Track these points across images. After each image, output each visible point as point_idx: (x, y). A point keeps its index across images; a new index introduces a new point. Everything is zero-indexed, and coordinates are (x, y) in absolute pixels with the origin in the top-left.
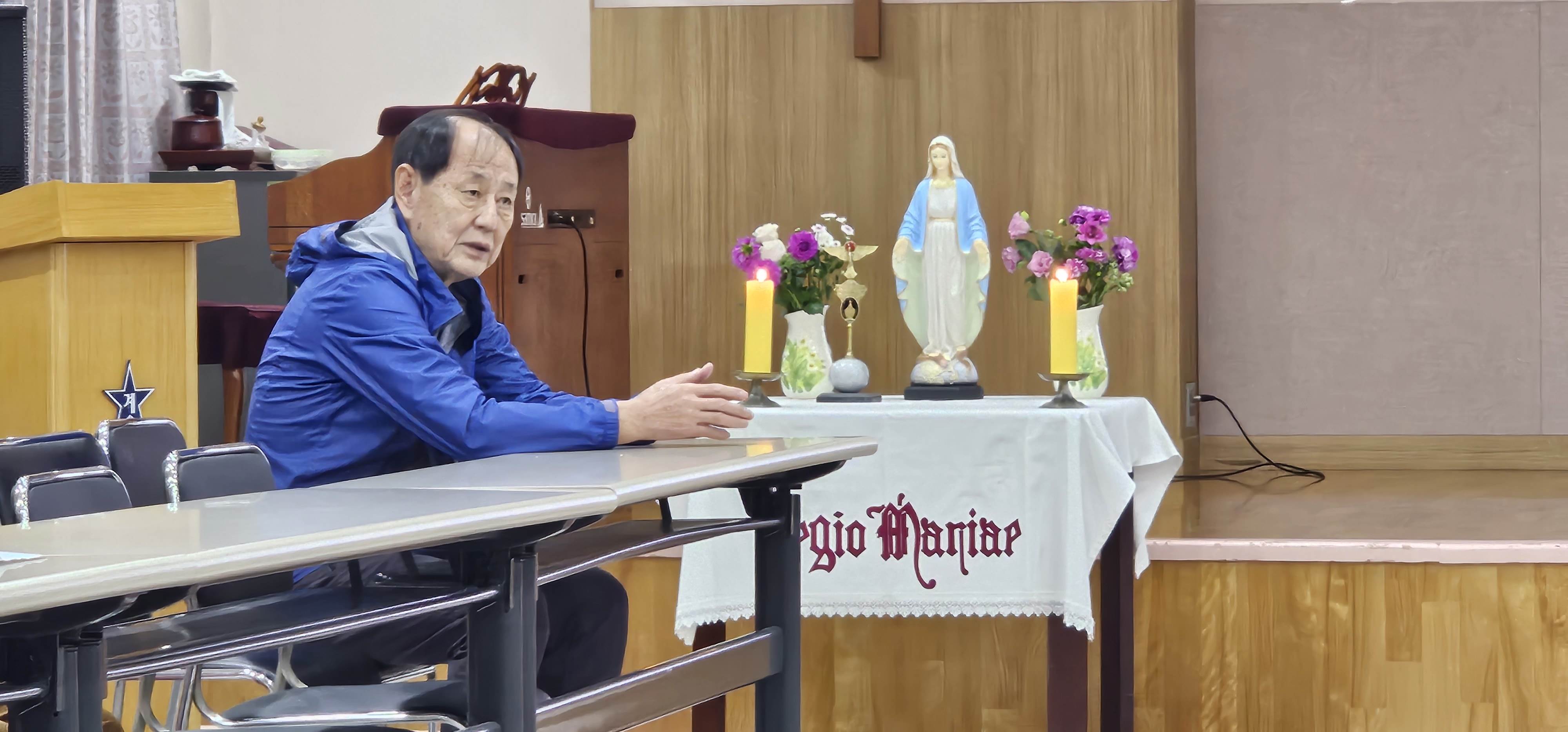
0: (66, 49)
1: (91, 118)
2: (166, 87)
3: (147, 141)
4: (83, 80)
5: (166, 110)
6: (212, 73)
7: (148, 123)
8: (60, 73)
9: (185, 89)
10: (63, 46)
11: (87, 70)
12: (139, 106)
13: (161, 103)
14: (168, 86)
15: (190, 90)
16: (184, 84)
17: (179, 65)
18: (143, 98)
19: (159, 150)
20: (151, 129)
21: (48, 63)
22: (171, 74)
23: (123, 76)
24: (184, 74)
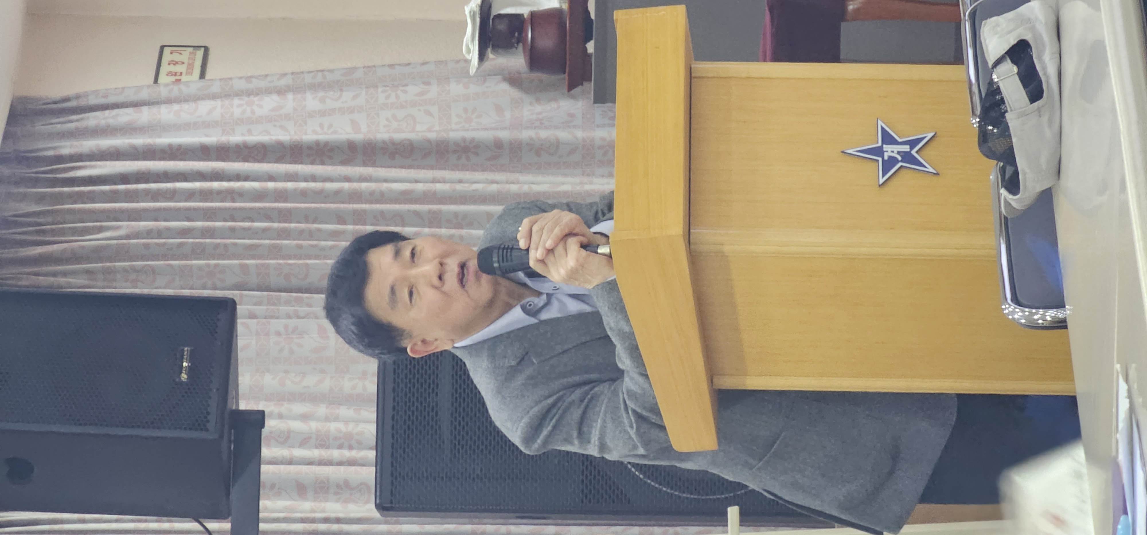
0: (435, 207)
1: (522, 178)
2: (485, 81)
3: (554, 105)
4: (475, 186)
5: (514, 80)
6: (469, 21)
7: (531, 104)
8: (465, 216)
9: (488, 55)
10: (430, 211)
11: (460, 181)
12: (508, 115)
13: (505, 86)
14: (483, 76)
15: (489, 50)
16: (482, 56)
17: (458, 62)
18: (499, 109)
19: (566, 91)
20: (538, 100)
21: (453, 231)
22: (468, 72)
23: (469, 135)
24: (469, 57)
